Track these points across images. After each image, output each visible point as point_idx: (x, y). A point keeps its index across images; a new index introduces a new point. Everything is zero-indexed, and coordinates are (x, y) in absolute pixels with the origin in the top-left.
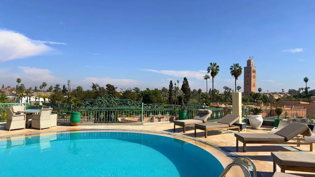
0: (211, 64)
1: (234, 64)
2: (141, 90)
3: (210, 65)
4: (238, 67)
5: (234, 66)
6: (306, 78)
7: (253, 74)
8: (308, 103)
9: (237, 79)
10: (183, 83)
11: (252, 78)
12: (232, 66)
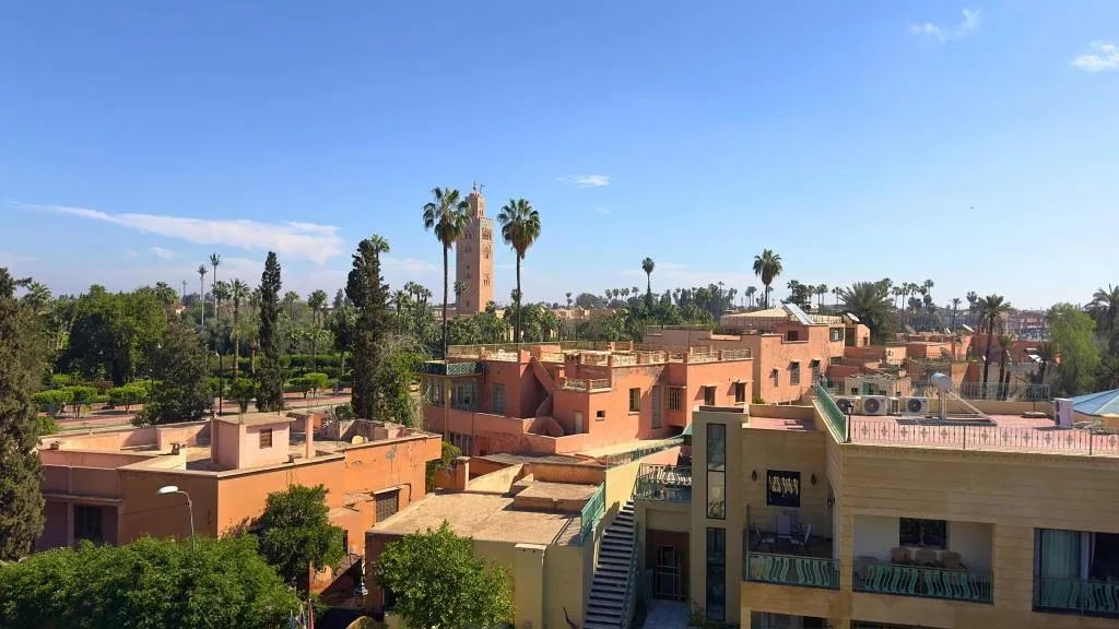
0: (438, 193)
1: (513, 202)
2: (55, 295)
3: (432, 198)
4: (526, 210)
5: (513, 206)
6: (648, 259)
7: (483, 243)
8: (738, 338)
9: (523, 257)
10: (355, 264)
11: (482, 256)
12: (506, 208)
